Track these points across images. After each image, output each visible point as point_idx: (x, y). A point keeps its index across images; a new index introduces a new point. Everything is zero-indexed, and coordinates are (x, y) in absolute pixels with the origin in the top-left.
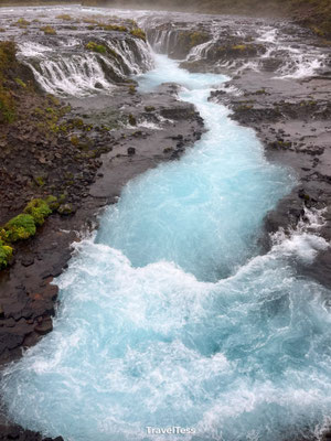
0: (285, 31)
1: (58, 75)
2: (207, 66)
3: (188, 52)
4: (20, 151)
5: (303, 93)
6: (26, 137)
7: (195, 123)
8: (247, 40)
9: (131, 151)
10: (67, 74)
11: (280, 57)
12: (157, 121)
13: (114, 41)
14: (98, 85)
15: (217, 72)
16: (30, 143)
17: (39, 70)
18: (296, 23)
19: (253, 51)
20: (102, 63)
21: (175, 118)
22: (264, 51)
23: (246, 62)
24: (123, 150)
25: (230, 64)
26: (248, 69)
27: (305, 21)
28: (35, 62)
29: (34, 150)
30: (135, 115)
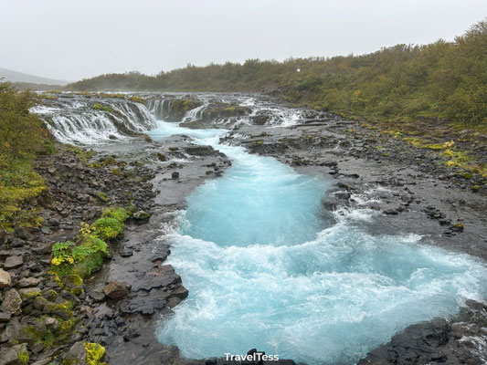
0: (260, 99)
2: (204, 124)
3: (183, 115)
4: (69, 177)
5: (297, 134)
6: (74, 164)
7: (219, 157)
8: (232, 105)
9: (175, 176)
11: (265, 115)
12: (183, 156)
14: (112, 137)
15: (215, 127)
16: (78, 170)
18: (267, 94)
19: (242, 112)
21: (200, 155)
22: (250, 112)
23: (239, 119)
25: (225, 121)
26: (242, 124)
27: (274, 92)
29: (82, 176)
30: (162, 153)
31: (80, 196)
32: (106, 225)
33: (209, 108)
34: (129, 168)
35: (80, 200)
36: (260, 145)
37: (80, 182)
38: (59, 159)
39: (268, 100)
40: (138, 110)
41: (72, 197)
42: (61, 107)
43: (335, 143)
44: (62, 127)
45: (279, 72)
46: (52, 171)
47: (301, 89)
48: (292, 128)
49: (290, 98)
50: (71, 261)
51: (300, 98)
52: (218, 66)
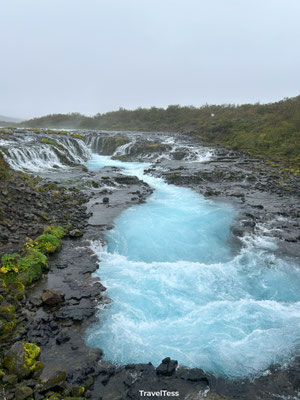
0: (179, 138)
2: (132, 158)
4: (18, 199)
5: (210, 168)
6: (23, 188)
7: (143, 186)
9: (106, 201)
10: (30, 158)
12: (114, 185)
13: (61, 140)
15: (141, 161)
16: (26, 193)
18: (185, 134)
19: (163, 149)
20: (56, 151)
21: (128, 183)
22: (171, 149)
24: (100, 200)
29: (29, 199)
30: (96, 181)
31: (27, 215)
32: (46, 240)
33: (136, 145)
34: (68, 193)
35: (26, 218)
36: (178, 177)
37: (27, 203)
38: (11, 183)
39: (185, 139)
41: (20, 215)
44: (15, 157)
45: (196, 116)
46: (5, 193)
47: (214, 131)
48: (205, 163)
49: (205, 138)
50: (16, 270)
51: (213, 138)
52: (145, 110)
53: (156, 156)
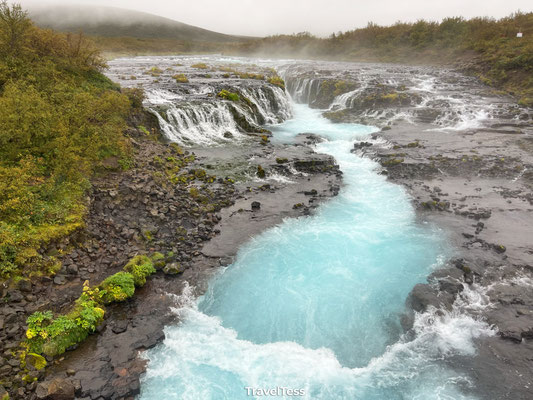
0: (444, 79)
1: (185, 123)
2: (352, 116)
3: (331, 101)
4: (130, 201)
6: (139, 186)
7: (334, 177)
8: (399, 89)
9: (256, 206)
10: (196, 122)
11: (438, 108)
12: (288, 173)
13: (250, 89)
14: (227, 135)
15: (363, 122)
16: (143, 194)
17: (165, 118)
18: (459, 71)
20: (233, 111)
21: (311, 171)
22: (419, 101)
23: (397, 112)
24: (246, 205)
25: (380, 113)
26: (400, 120)
27: (469, 69)
28: (162, 110)
29: (146, 201)
30: (263, 167)
31: (126, 231)
33: (364, 94)
34: (217, 186)
35: (122, 236)
36: (397, 163)
37: (142, 208)
38: (129, 177)
39: (454, 82)
40: (273, 95)
41: (116, 232)
42: (187, 92)
43: (517, 171)
45: (488, 37)
46: (112, 194)
47: (509, 67)
49: (489, 81)
50: (45, 335)
51: (505, 80)
52: (405, 26)
53: (390, 115)
